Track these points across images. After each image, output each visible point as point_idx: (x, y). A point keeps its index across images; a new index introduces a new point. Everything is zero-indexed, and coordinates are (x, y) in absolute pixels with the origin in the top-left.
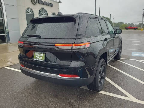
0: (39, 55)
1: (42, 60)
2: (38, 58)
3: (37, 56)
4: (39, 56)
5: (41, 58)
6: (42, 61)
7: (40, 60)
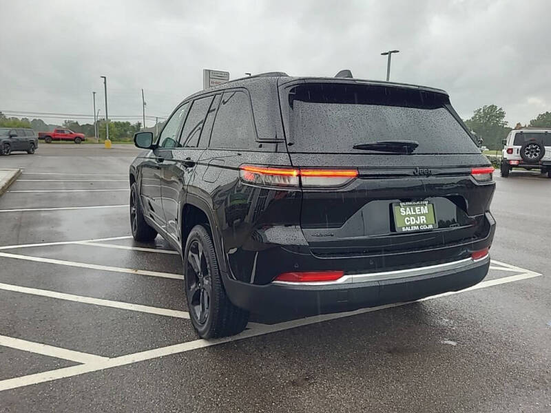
0: (415, 211)
1: (431, 227)
2: (413, 221)
3: (409, 216)
4: (416, 216)
5: (423, 219)
6: (430, 230)
7: (425, 228)
